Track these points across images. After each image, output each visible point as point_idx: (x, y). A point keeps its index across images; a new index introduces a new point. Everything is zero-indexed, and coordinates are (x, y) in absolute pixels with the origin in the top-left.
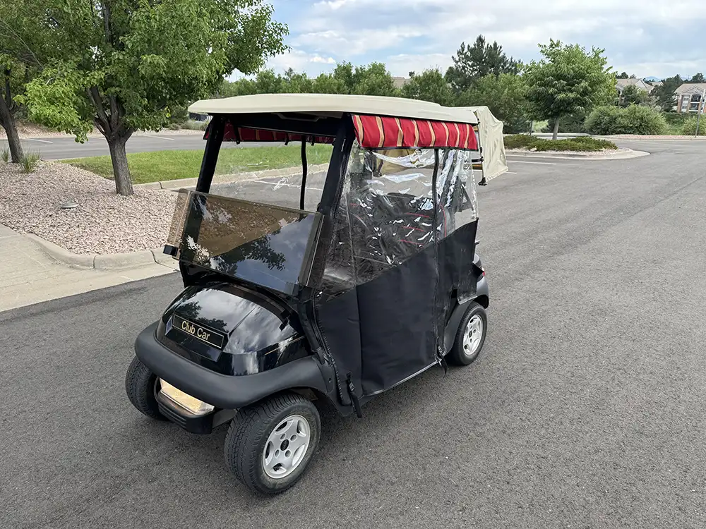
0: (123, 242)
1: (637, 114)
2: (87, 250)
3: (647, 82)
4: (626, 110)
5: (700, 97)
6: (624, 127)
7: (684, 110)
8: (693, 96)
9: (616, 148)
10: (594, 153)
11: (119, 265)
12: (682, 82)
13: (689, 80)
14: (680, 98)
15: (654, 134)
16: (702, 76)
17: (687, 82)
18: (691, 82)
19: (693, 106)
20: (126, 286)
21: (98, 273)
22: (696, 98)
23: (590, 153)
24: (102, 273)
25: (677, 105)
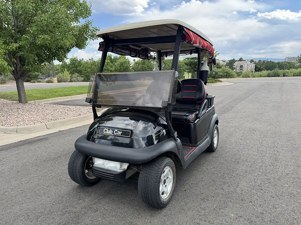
0: (29, 121)
1: (225, 71)
2: (12, 125)
3: (223, 61)
4: (220, 69)
5: (243, 66)
6: (221, 76)
7: (238, 71)
8: (240, 66)
9: (222, 82)
10: (214, 84)
11: (30, 131)
12: (236, 61)
13: (238, 60)
14: (236, 67)
15: (232, 78)
16: (242, 59)
17: (237, 61)
18: (239, 61)
19: (241, 69)
20: (37, 138)
21: (19, 134)
22: (241, 66)
23: (213, 84)
24: (22, 135)
25: (235, 69)
